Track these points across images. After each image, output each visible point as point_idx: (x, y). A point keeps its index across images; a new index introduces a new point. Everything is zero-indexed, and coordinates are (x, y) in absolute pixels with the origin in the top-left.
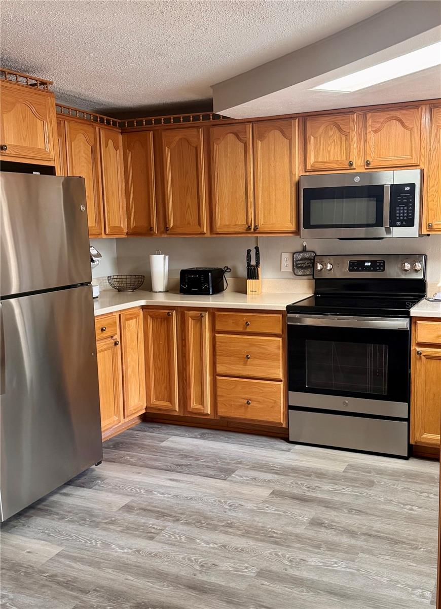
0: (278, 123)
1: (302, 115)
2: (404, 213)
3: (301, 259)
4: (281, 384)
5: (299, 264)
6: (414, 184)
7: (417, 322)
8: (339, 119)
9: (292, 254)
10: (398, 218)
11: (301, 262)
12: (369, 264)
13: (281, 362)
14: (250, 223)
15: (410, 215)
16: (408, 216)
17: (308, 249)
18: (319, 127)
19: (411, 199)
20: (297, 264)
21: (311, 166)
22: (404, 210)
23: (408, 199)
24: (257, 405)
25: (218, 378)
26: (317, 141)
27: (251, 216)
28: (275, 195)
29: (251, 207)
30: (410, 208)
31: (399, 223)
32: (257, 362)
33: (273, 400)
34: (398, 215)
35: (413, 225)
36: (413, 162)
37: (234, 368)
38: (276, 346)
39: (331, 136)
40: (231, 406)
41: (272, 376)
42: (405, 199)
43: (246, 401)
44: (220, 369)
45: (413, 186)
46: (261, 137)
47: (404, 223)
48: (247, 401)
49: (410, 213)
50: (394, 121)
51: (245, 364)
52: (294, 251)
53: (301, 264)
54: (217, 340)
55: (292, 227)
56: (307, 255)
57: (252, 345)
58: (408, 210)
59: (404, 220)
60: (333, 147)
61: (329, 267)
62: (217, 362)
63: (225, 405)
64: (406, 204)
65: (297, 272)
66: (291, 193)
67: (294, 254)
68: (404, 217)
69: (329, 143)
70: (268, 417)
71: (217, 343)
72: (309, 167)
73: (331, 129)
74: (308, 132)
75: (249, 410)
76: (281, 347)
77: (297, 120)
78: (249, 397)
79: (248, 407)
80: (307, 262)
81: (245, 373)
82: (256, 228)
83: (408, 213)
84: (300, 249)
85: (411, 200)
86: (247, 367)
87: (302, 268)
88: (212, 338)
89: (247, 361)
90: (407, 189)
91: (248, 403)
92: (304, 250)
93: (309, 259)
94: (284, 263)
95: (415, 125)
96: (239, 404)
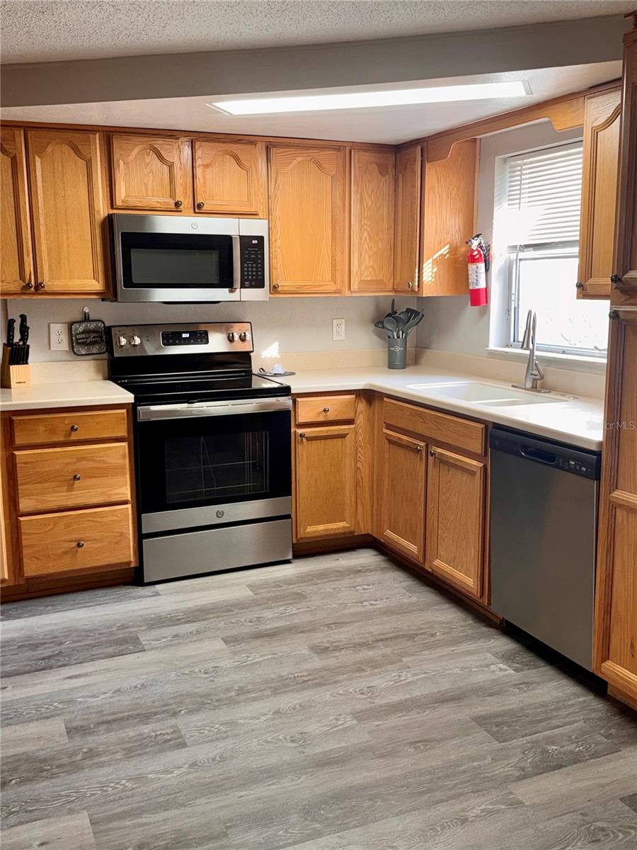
0: (69, 135)
1: (104, 129)
2: (252, 271)
3: (83, 332)
4: (129, 506)
5: (80, 339)
6: (263, 237)
7: (298, 399)
8: (159, 143)
9: (66, 326)
10: (246, 277)
11: (84, 336)
12: (188, 335)
13: (128, 476)
14: (28, 277)
15: (260, 273)
16: (257, 275)
17: (91, 318)
18: (133, 149)
19: (259, 254)
20: (77, 339)
21: (123, 201)
22: (252, 267)
23: (256, 254)
24: (92, 545)
25: (21, 519)
26: (128, 168)
27: (29, 268)
28: (67, 239)
29: (28, 255)
30: (259, 265)
31: (247, 283)
32: (89, 482)
33: (118, 532)
34: (246, 273)
35: (263, 287)
36: (252, 210)
37: (51, 499)
38: (119, 454)
39: (148, 164)
40: (49, 557)
41: (115, 499)
42: (253, 254)
43: (74, 544)
44: (25, 504)
45: (261, 239)
46: (41, 152)
47: (253, 283)
48: (76, 543)
49: (260, 271)
50: (228, 156)
51: (70, 488)
52: (70, 320)
53: (83, 338)
54: (17, 461)
55: (97, 285)
56: (92, 326)
57: (80, 459)
58: (257, 267)
59: (253, 280)
60: (151, 178)
61: (137, 341)
62: (20, 495)
63: (35, 557)
64: (255, 261)
65: (79, 351)
66: (93, 238)
67: (73, 323)
68: (253, 276)
69: (146, 173)
70: (110, 559)
71: (18, 465)
72: (119, 203)
73: (148, 154)
74: (117, 155)
75: (79, 555)
76: (127, 455)
77: (98, 134)
78: (78, 536)
79: (77, 551)
80: (92, 335)
81: (70, 503)
82: (39, 286)
83: (257, 271)
84: (79, 317)
85: (259, 256)
86: (74, 493)
87: (85, 344)
88: (5, 460)
89: (73, 484)
90: (255, 242)
91: (79, 545)
92: (86, 318)
93: (94, 331)
94: (54, 338)
95: (253, 165)
96: (63, 550)
